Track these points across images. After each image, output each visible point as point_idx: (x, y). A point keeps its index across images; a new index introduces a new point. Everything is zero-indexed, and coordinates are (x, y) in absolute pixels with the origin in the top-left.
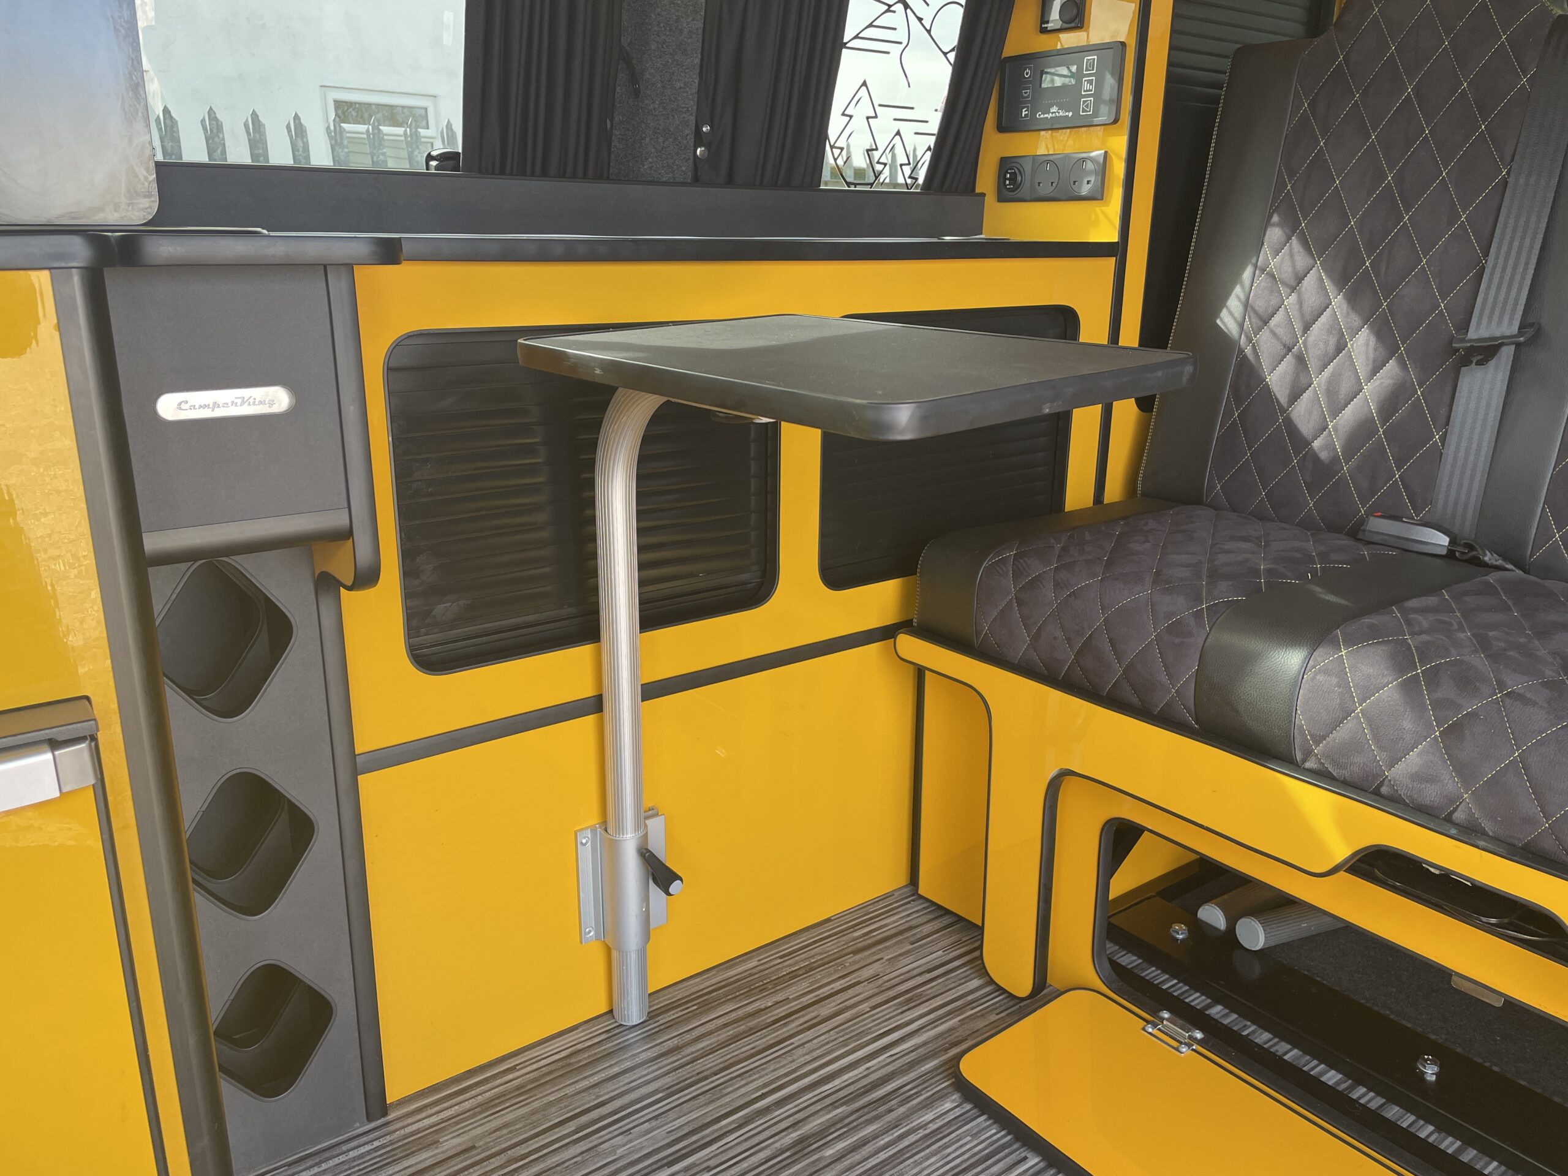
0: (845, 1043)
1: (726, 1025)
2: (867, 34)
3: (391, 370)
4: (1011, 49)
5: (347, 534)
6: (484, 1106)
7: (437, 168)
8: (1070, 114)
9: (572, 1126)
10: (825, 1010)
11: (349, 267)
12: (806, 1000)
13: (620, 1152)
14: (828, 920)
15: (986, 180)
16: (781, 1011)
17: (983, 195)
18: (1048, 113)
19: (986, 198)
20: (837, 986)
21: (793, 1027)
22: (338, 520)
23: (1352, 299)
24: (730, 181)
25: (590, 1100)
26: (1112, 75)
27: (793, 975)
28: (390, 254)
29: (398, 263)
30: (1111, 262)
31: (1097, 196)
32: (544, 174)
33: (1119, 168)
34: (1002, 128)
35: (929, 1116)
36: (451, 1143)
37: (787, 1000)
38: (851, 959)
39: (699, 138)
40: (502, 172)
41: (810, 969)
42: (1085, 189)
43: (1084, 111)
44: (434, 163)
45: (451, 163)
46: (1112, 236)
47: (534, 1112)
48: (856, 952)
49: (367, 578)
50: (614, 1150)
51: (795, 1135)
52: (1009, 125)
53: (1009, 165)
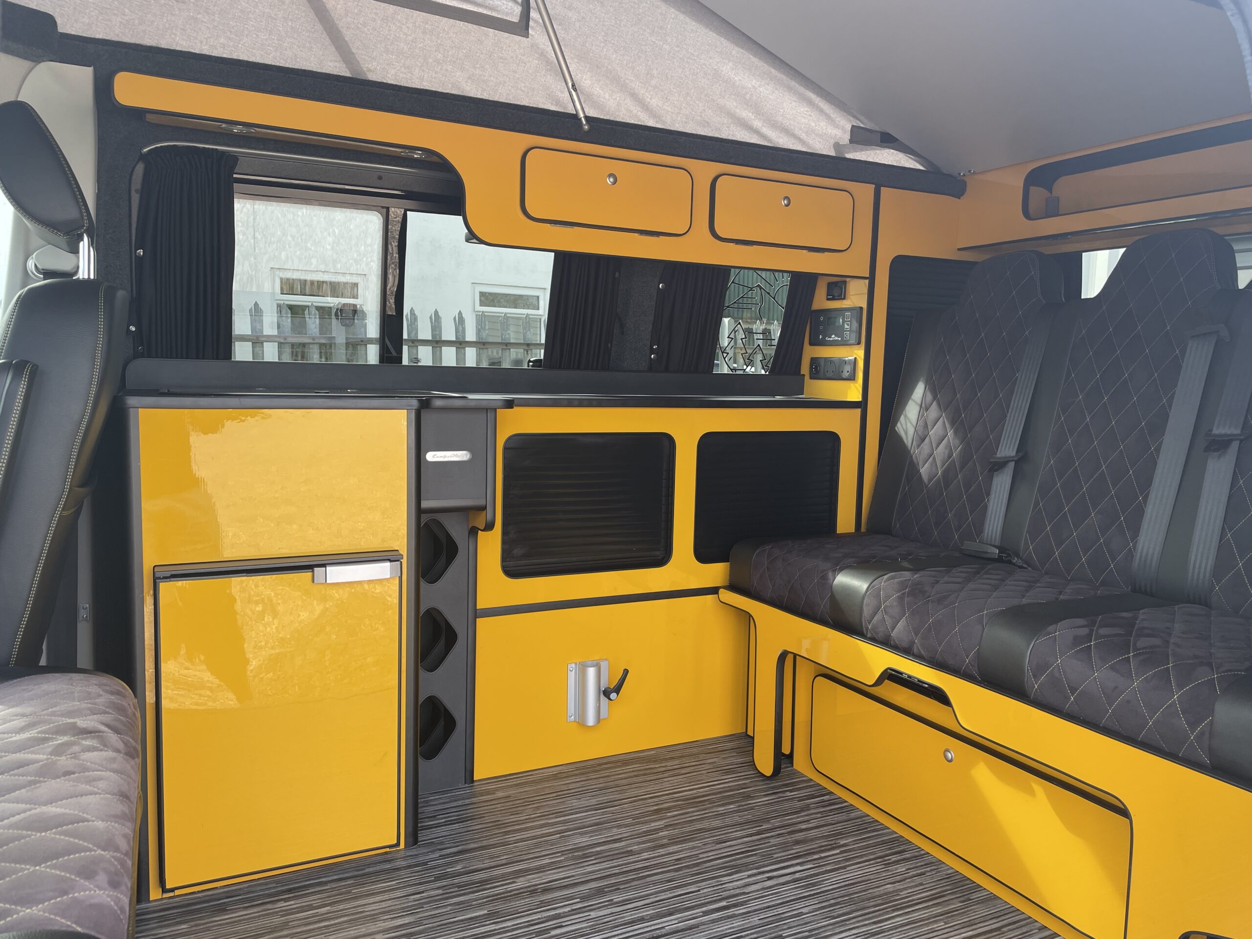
0: (689, 783)
1: (632, 771)
2: (741, 301)
3: (506, 449)
4: (816, 306)
5: (484, 508)
6: (516, 785)
7: (532, 366)
8: (840, 339)
9: (555, 795)
10: (684, 771)
11: (495, 410)
12: (675, 767)
13: (574, 804)
14: (697, 741)
15: (805, 369)
16: (664, 769)
17: (804, 375)
18: (831, 337)
19: (805, 377)
20: (694, 764)
22: (481, 502)
23: (956, 432)
24: (667, 370)
25: (564, 788)
26: (857, 322)
28: (509, 404)
29: (512, 408)
30: (858, 411)
31: (852, 378)
32: (578, 368)
33: (861, 364)
34: (811, 344)
35: (723, 809)
36: (500, 794)
37: (668, 766)
38: (704, 755)
39: (652, 351)
40: (560, 368)
41: (682, 757)
42: (846, 374)
43: (846, 337)
44: (531, 364)
45: (538, 364)
46: (858, 397)
47: (539, 789)
48: (707, 753)
49: (489, 527)
50: (572, 803)
51: (655, 808)
52: (814, 342)
53: (814, 361)
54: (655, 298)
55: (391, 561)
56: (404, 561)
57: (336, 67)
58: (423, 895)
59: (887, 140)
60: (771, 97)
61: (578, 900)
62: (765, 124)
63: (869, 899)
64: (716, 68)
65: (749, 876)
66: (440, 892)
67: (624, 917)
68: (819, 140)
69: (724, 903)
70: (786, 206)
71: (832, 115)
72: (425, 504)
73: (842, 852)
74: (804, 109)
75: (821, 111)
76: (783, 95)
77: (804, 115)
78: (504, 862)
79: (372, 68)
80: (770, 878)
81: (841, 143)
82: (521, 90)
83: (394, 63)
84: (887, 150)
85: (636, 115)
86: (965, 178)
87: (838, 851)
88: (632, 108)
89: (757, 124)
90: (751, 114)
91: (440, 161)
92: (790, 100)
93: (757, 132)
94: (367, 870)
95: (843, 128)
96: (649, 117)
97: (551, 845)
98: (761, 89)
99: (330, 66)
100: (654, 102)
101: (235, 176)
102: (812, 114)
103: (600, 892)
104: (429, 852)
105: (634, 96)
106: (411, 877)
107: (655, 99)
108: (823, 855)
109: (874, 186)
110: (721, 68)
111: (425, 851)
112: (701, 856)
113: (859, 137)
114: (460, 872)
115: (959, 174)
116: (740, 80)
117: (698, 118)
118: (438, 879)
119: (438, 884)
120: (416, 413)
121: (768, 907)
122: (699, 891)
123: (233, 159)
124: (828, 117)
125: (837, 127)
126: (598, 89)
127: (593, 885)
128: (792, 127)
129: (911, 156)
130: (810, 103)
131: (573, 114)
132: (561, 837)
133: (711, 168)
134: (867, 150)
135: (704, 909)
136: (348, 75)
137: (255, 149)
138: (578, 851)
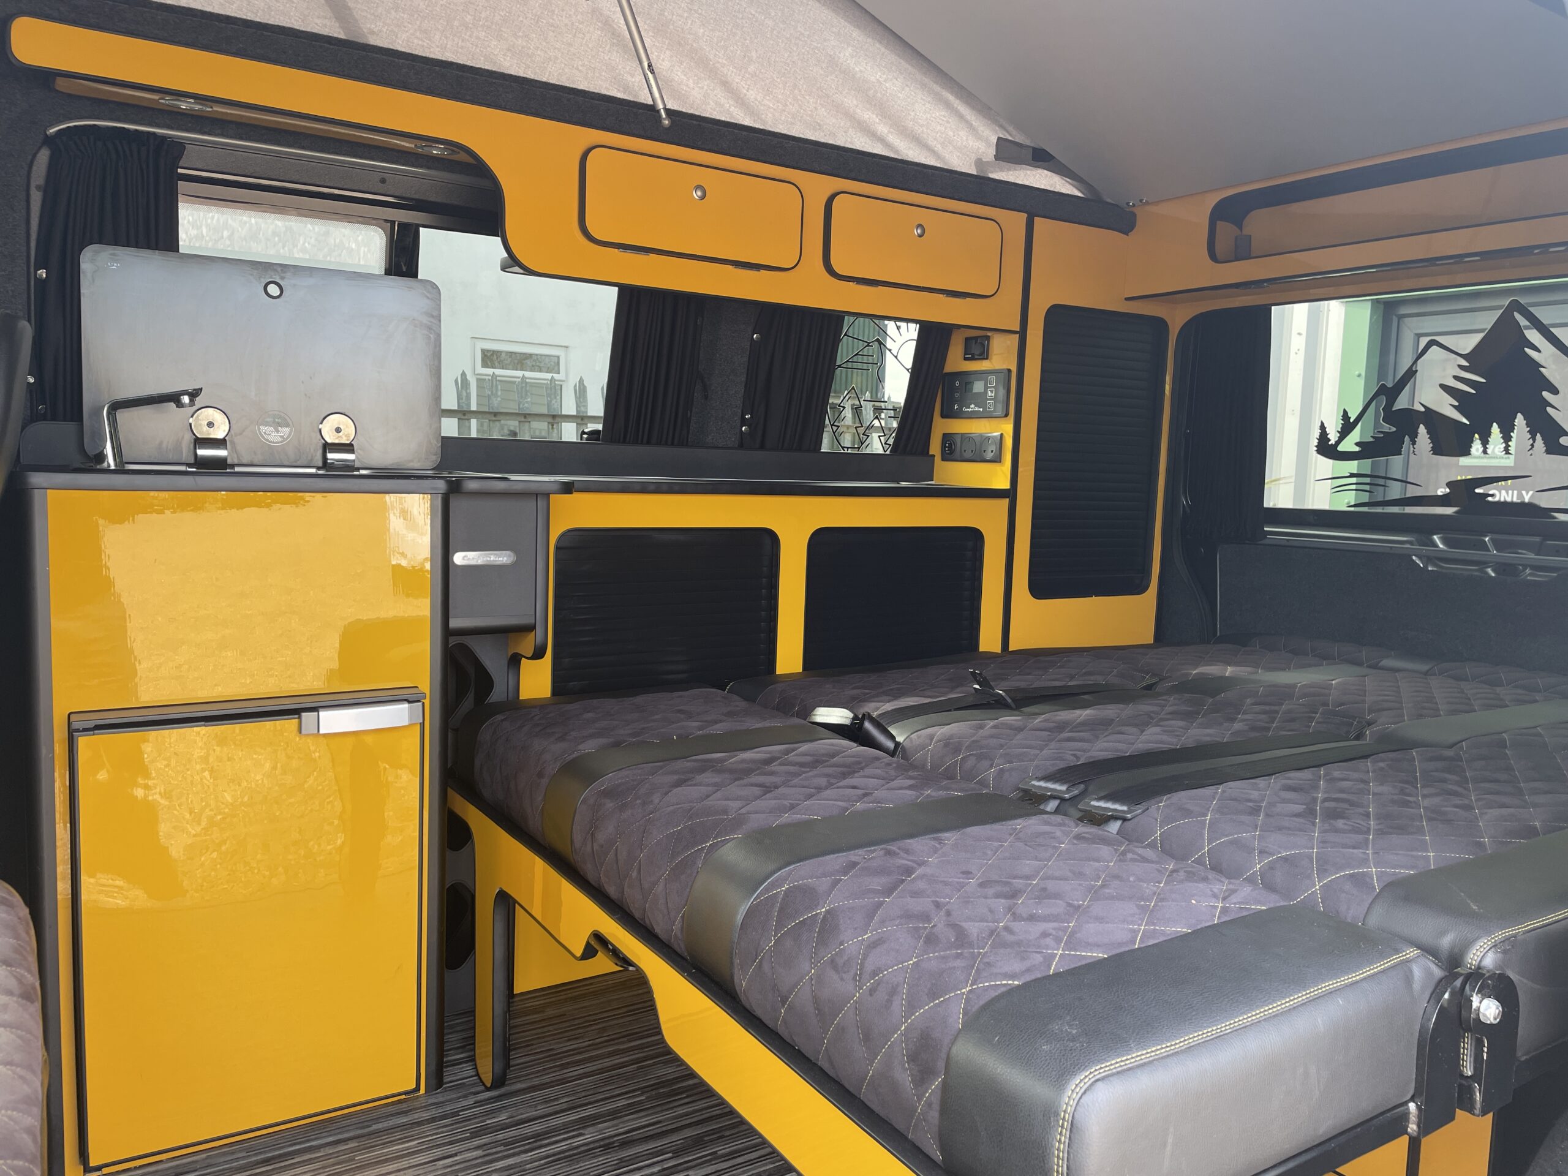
2: (855, 359)
3: (558, 548)
4: (949, 368)
5: (531, 628)
6: (570, 999)
7: (587, 439)
8: (981, 410)
11: (548, 495)
15: (935, 448)
17: (933, 456)
18: (969, 408)
19: (935, 458)
22: (527, 621)
24: (762, 447)
26: (1004, 388)
28: (568, 489)
29: (571, 493)
30: (1005, 503)
31: (997, 459)
32: (649, 443)
33: (1008, 443)
34: (944, 416)
36: (552, 1012)
39: (744, 422)
40: (624, 442)
42: (989, 455)
43: (989, 408)
44: (585, 436)
45: (595, 436)
46: (1004, 484)
49: (539, 654)
52: (948, 414)
53: (948, 440)
54: (748, 353)
55: (409, 702)
56: (427, 702)
57: (325, 26)
58: (456, 1158)
59: (1040, 158)
60: (899, 95)
62: (892, 130)
64: (832, 53)
66: (479, 1153)
68: (958, 154)
70: (920, 236)
71: (974, 123)
72: (454, 623)
74: (940, 113)
75: (961, 117)
76: (915, 93)
77: (941, 122)
78: (565, 1106)
79: (376, 30)
81: (984, 160)
82: (577, 69)
83: (406, 24)
84: (1040, 171)
85: (728, 110)
86: (1134, 210)
88: (723, 101)
89: (882, 129)
90: (874, 116)
91: (471, 161)
92: (924, 100)
93: (882, 140)
94: (374, 1127)
95: (987, 141)
96: (745, 115)
97: (627, 1080)
98: (887, 85)
99: (316, 24)
100: (752, 95)
101: (179, 171)
102: (950, 120)
104: (460, 1098)
105: (725, 84)
106: (437, 1134)
107: (752, 90)
109: (1026, 215)
110: (837, 53)
111: (455, 1096)
113: (1006, 152)
114: (505, 1123)
115: (1128, 204)
116: (861, 71)
117: (808, 118)
118: (475, 1134)
119: (477, 1142)
120: (442, 498)
123: (178, 148)
124: (970, 126)
125: (979, 138)
126: (679, 74)
127: (686, 1133)
128: (925, 136)
129: (1068, 180)
130: (948, 106)
131: (647, 105)
132: (639, 1068)
133: (828, 184)
134: (1015, 170)
136: (342, 36)
137: (209, 134)
138: (661, 1087)
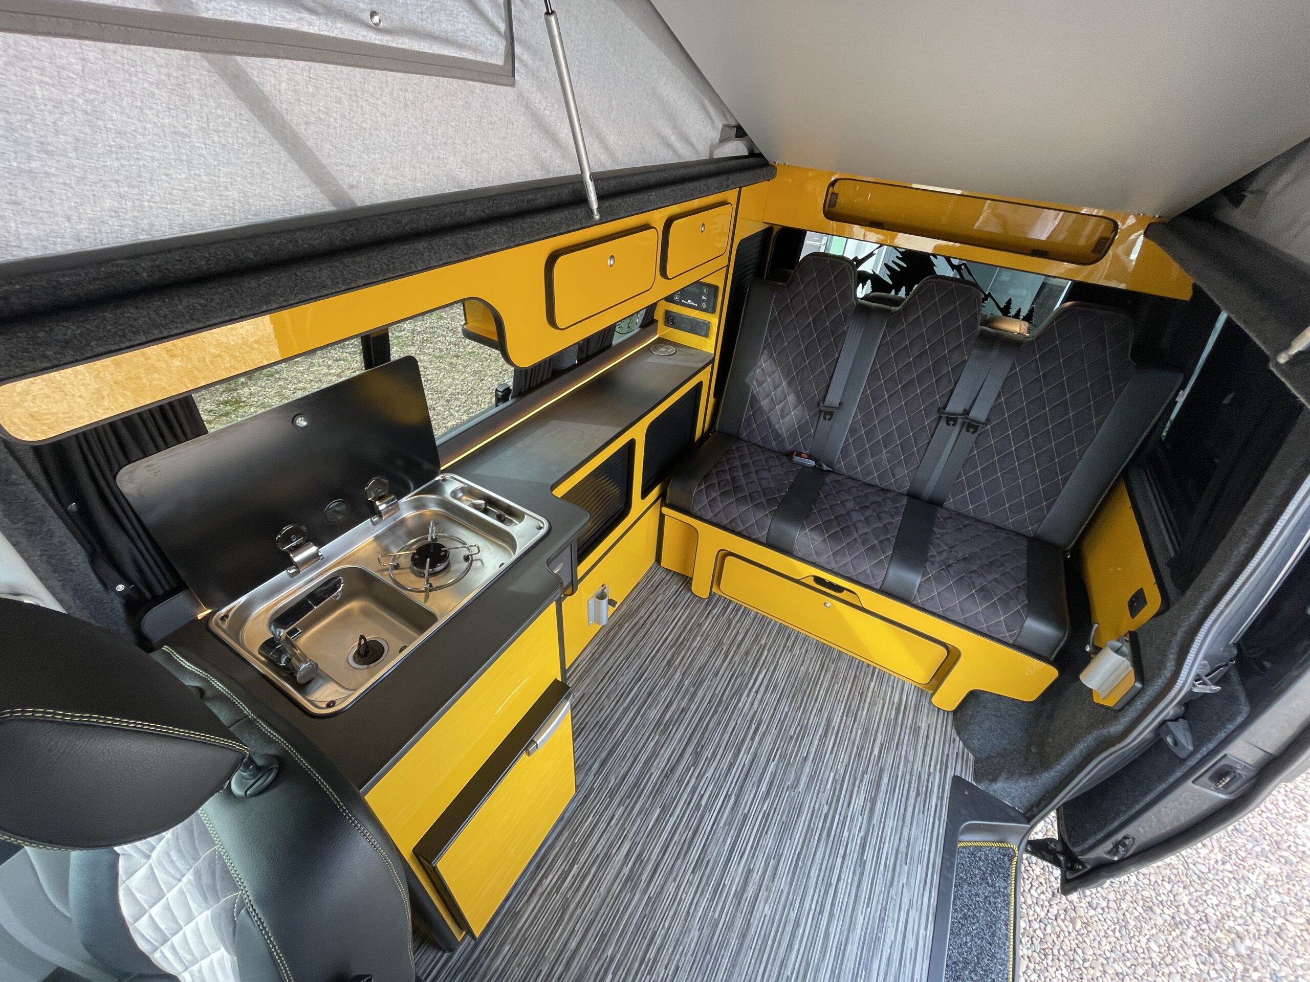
0: (664, 627)
1: (630, 631)
8: (697, 305)
10: (653, 618)
12: (647, 615)
13: (625, 681)
14: (638, 583)
15: (659, 316)
16: (642, 621)
19: (660, 323)
20: (653, 607)
21: (648, 626)
23: (790, 383)
25: (606, 669)
26: (714, 297)
27: (639, 607)
31: (706, 336)
35: (695, 644)
37: (642, 617)
38: (652, 596)
41: (643, 603)
42: (701, 331)
43: (702, 306)
46: (711, 351)
47: (594, 678)
48: (652, 593)
51: (666, 661)
53: (670, 315)
57: (307, 196)
58: (615, 819)
60: (684, 109)
61: (692, 768)
63: (802, 684)
64: (655, 85)
65: (748, 696)
67: (722, 769)
69: (753, 727)
71: (714, 119)
73: (769, 651)
75: (709, 116)
76: (691, 104)
79: (354, 183)
80: (757, 692)
81: (713, 145)
83: (380, 166)
84: (736, 142)
86: (777, 166)
87: (766, 652)
89: (675, 142)
90: (670, 129)
92: (695, 108)
98: (679, 103)
99: (299, 197)
102: (704, 121)
103: (697, 755)
108: (763, 658)
109: (738, 189)
110: (657, 84)
112: (717, 692)
113: (724, 135)
114: (617, 783)
116: (667, 96)
117: (641, 147)
119: (616, 802)
121: (772, 716)
122: (736, 723)
124: (712, 121)
125: (715, 128)
127: (690, 750)
134: (725, 147)
135: (749, 737)
138: (659, 726)
